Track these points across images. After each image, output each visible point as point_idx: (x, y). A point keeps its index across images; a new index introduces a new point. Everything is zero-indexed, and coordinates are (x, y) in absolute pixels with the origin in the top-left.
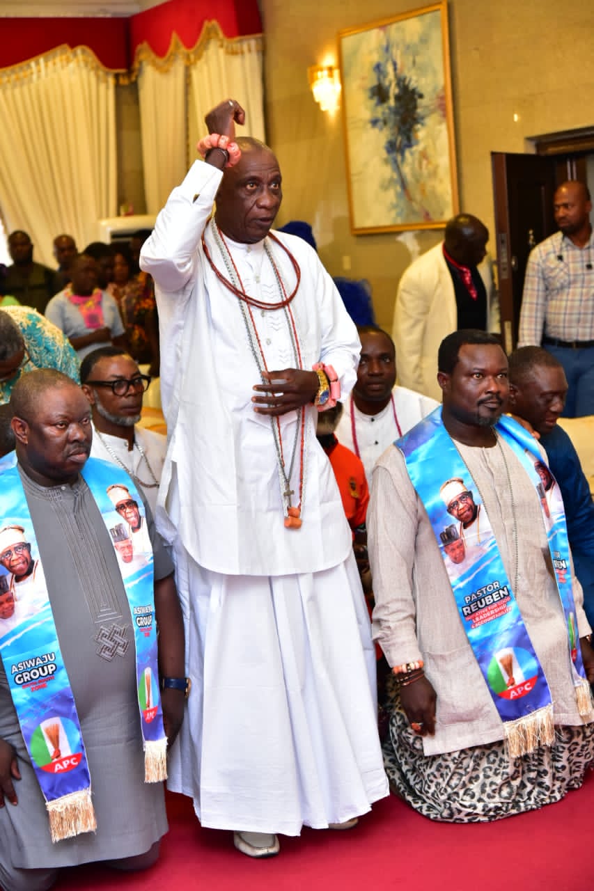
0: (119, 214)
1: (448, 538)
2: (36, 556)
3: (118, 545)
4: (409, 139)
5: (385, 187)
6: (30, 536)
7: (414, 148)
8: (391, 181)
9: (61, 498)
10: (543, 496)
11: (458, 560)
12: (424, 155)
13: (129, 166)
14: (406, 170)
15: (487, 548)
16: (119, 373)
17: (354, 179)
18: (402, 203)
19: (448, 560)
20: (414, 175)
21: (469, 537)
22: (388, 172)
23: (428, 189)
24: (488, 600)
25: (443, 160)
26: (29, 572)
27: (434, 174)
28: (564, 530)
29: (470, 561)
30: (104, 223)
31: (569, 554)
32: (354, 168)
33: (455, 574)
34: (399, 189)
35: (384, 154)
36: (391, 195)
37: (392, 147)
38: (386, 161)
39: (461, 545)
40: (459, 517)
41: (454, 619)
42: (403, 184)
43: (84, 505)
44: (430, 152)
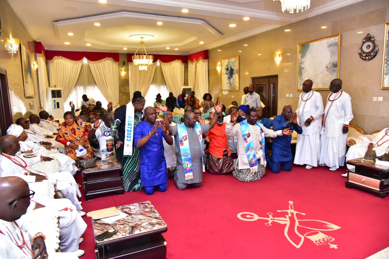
0: (184, 86)
1: (245, 139)
2: (187, 137)
3: (199, 137)
4: (232, 77)
5: (227, 84)
6: (187, 134)
7: (233, 78)
8: (228, 83)
9: (191, 129)
10: (261, 134)
11: (246, 142)
12: (234, 79)
13: (186, 78)
14: (231, 81)
15: (251, 141)
16: (198, 112)
17: (222, 82)
18: (230, 86)
19: (245, 142)
20: (232, 82)
21: (248, 139)
22: (228, 81)
23: (234, 84)
24: (250, 149)
25: (237, 80)
26: (186, 140)
27: (235, 82)
28: (264, 139)
29: (248, 143)
30: (182, 87)
31: (264, 142)
32: (222, 81)
33: (246, 145)
34: (230, 84)
35: (227, 79)
36: (228, 85)
37: (229, 78)
38: (228, 80)
39: (247, 140)
40: (247, 136)
41: (245, 152)
42: (230, 83)
43: (194, 131)
44: (235, 79)
